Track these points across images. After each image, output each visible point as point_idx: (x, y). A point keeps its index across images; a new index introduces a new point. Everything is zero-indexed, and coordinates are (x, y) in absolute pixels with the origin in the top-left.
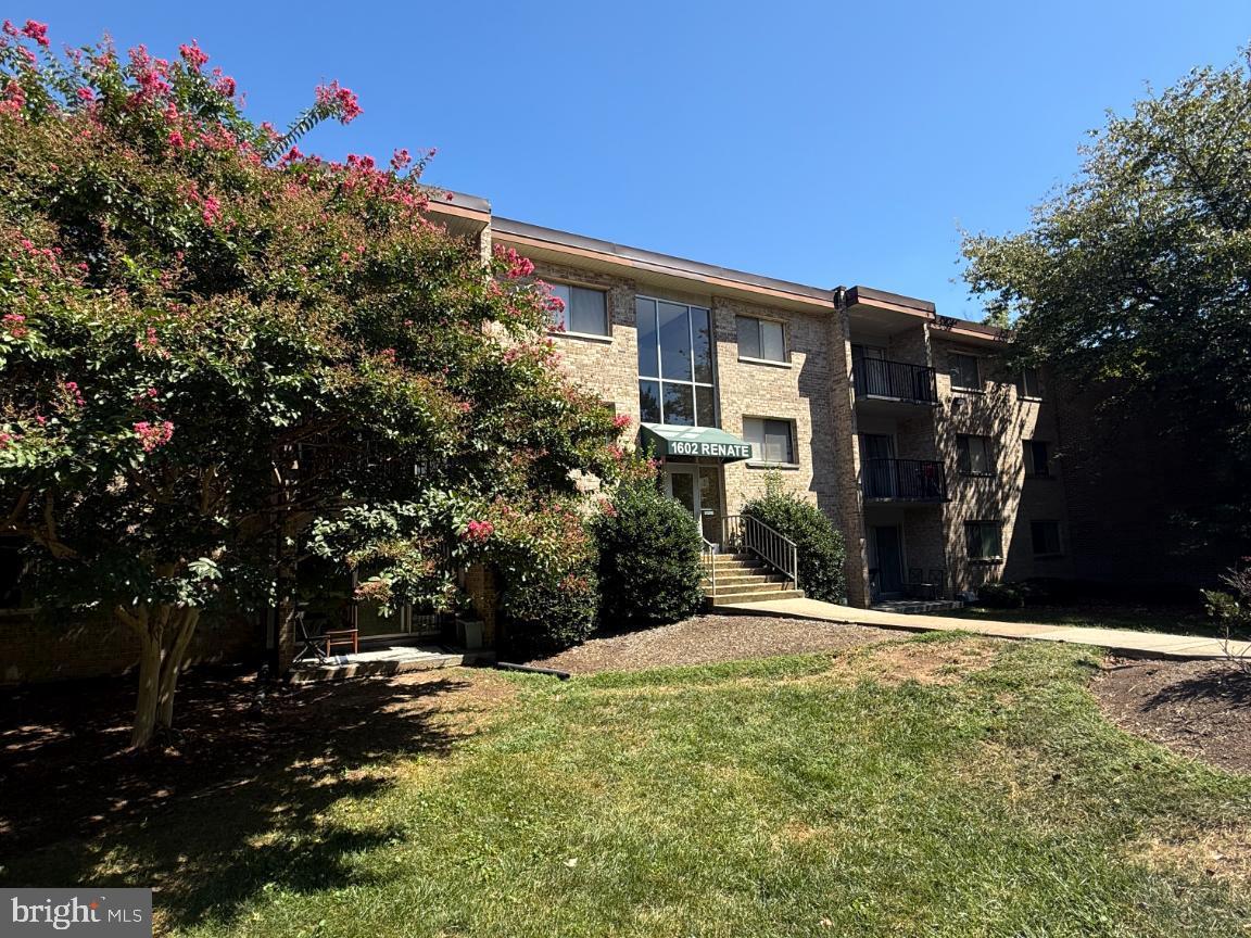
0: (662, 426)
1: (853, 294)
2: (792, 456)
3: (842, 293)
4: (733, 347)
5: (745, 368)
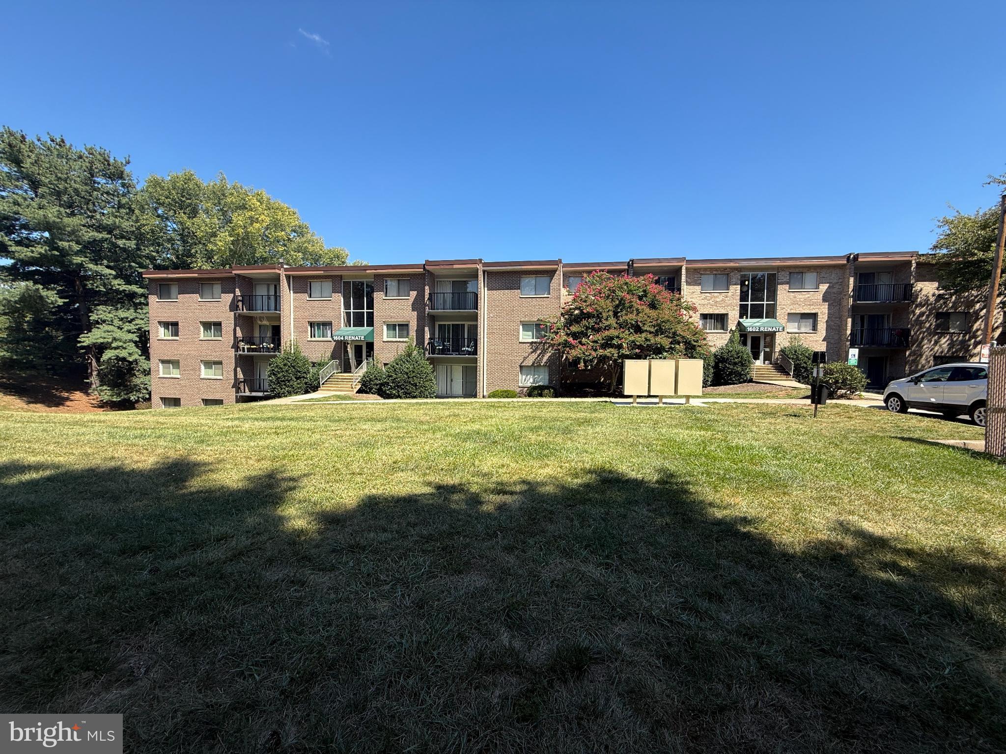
0: (749, 320)
1: (856, 257)
2: (815, 328)
3: (852, 256)
4: (787, 287)
5: (792, 294)
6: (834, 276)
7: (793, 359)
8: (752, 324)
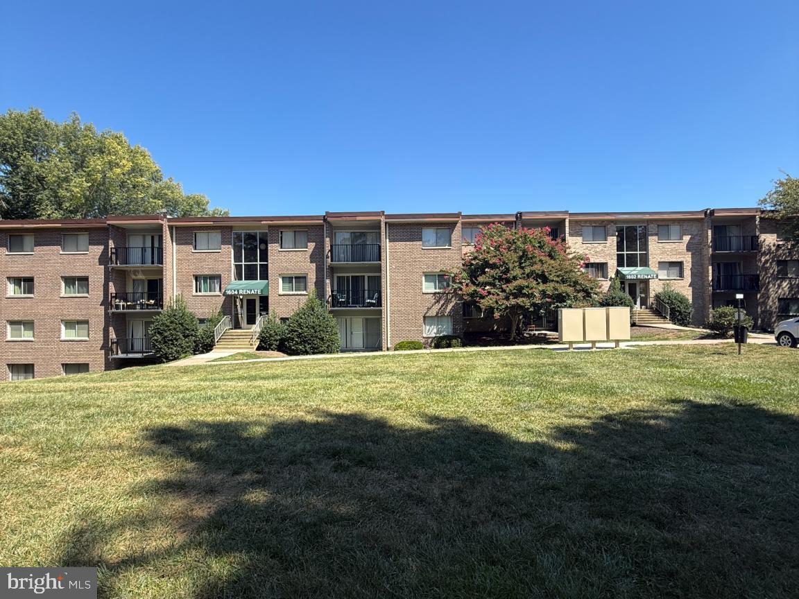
0: (626, 268)
1: (712, 212)
2: (681, 275)
3: (708, 211)
4: (656, 238)
5: (661, 245)
6: (695, 228)
7: (668, 303)
8: (630, 272)
